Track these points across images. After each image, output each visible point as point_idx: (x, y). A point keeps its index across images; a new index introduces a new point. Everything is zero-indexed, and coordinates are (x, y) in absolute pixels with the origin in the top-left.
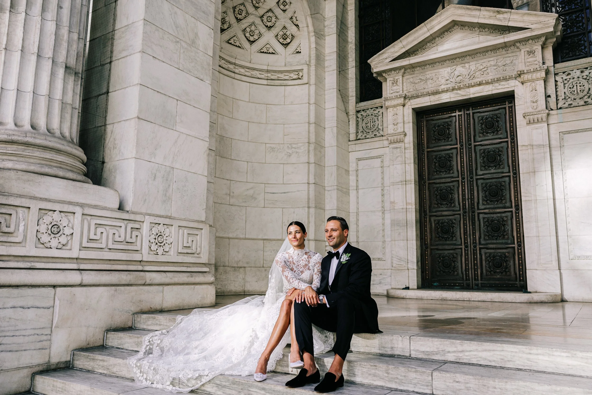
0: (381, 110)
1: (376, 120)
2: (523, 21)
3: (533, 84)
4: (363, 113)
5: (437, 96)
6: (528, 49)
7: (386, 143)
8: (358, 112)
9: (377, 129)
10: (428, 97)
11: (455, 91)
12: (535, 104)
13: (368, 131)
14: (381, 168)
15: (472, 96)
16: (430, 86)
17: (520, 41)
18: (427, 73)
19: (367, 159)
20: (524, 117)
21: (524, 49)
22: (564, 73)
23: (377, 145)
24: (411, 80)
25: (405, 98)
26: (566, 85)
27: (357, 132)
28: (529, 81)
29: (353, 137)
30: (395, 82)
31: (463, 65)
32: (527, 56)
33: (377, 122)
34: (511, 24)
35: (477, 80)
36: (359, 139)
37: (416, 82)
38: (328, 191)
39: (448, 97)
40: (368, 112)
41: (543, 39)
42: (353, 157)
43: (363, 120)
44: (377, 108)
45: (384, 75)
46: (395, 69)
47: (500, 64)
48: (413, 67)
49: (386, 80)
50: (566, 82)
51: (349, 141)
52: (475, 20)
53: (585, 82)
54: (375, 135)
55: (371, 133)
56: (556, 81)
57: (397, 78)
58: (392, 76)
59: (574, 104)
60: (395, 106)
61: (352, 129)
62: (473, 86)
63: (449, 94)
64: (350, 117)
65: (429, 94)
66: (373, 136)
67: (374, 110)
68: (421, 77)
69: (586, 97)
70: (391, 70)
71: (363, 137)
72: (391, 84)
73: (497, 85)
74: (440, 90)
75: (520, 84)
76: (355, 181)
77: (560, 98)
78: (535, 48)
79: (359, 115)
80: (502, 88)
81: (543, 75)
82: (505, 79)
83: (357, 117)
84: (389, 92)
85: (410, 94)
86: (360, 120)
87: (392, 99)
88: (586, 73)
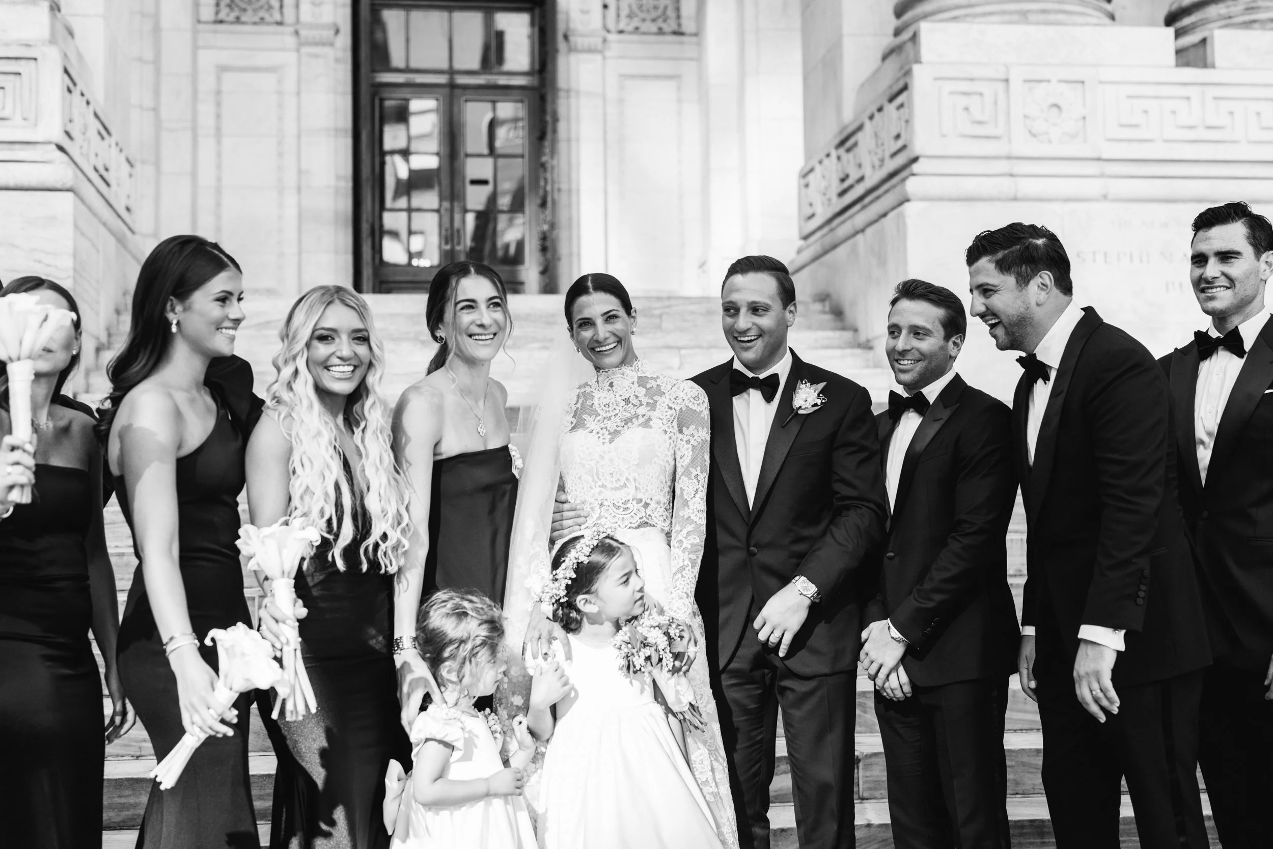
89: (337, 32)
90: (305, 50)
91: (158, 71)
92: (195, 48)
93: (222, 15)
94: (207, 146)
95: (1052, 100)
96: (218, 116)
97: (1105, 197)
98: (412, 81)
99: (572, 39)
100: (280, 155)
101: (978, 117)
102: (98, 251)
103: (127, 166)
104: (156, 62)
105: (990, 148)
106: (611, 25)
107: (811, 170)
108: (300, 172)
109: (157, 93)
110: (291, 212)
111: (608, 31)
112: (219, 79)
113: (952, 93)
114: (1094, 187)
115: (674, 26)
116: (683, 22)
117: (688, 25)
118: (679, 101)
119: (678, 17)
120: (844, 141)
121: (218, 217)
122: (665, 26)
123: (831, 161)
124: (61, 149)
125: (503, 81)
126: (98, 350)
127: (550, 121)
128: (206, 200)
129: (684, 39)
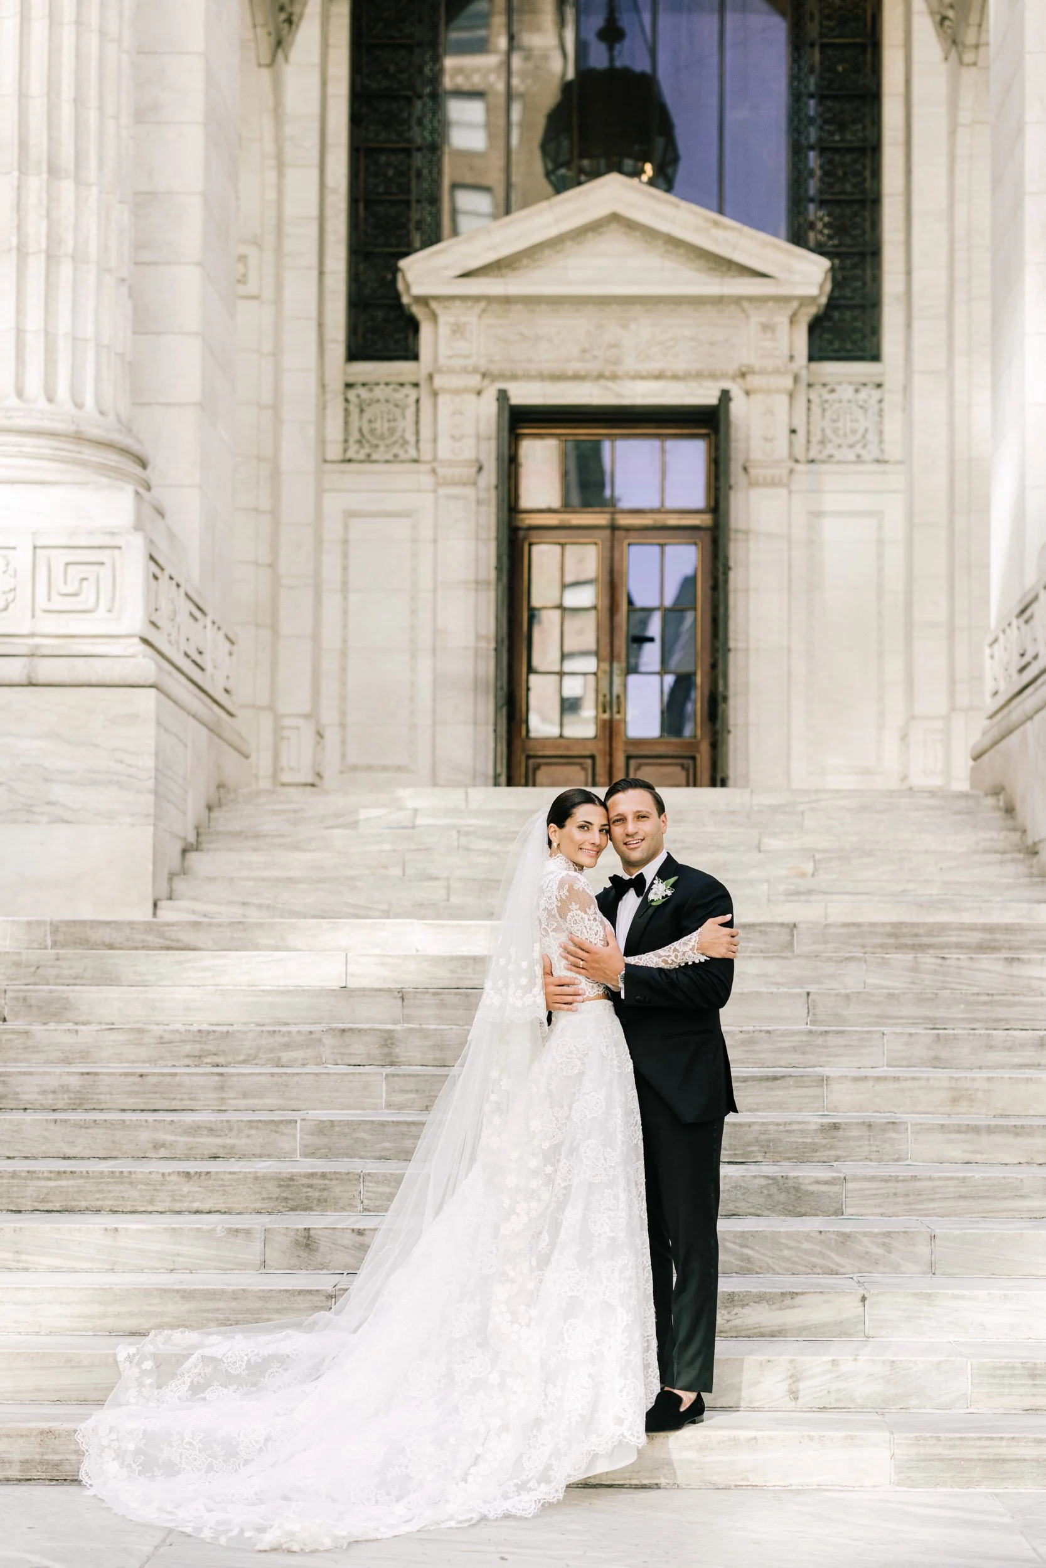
0: (413, 394)
1: (399, 417)
2: (762, 258)
3: (769, 400)
4: (364, 393)
5: (560, 387)
6: (763, 319)
7: (427, 480)
8: (349, 386)
9: (401, 441)
10: (539, 384)
11: (603, 382)
12: (768, 444)
13: (375, 442)
14: (409, 544)
15: (638, 401)
16: (544, 356)
17: (751, 299)
18: (540, 321)
19: (374, 515)
20: (745, 468)
21: (757, 317)
22: (824, 385)
23: (402, 481)
24: (499, 331)
25: (484, 375)
26: (827, 414)
27: (346, 441)
28: (761, 391)
29: (334, 451)
30: (458, 330)
31: (624, 321)
32: (760, 335)
33: (400, 424)
34: (735, 256)
35: (655, 366)
36: (350, 461)
37: (511, 337)
38: (290, 587)
39: (588, 393)
40: (377, 389)
41: (795, 304)
42: (334, 504)
43: (362, 411)
44: (402, 385)
45: (434, 305)
46: (464, 298)
47: (703, 337)
48: (507, 300)
49: (434, 317)
51: (325, 461)
52: (664, 227)
53: (858, 413)
54: (396, 456)
55: (382, 449)
56: (809, 401)
57: (464, 319)
58: (452, 310)
59: (839, 456)
60: (457, 392)
61: (334, 429)
62: (643, 378)
63: (588, 385)
64: (328, 396)
65: (542, 377)
66: (389, 457)
67: (395, 390)
68: (522, 329)
69: (860, 445)
70: (453, 298)
71: (361, 456)
72: (448, 331)
73: (693, 384)
74: (570, 373)
75: (741, 393)
76: (339, 568)
77: (815, 439)
78: (776, 319)
79: (352, 394)
80: (706, 395)
81: (788, 382)
82: (713, 376)
83: (347, 400)
84: (443, 351)
85: (494, 368)
86: (354, 410)
87: (452, 371)
88: (863, 394)
89: (480, 469)
90: (442, 491)
91: (276, 523)
92: (320, 491)
93: (351, 454)
94: (331, 603)
96: (345, 569)
98: (567, 523)
99: (752, 471)
100: (414, 612)
102: (186, 746)
103: (227, 644)
104: (275, 513)
106: (801, 455)
108: (435, 632)
109: (275, 546)
110: (425, 678)
111: (797, 461)
112: (346, 527)
115: (876, 454)
116: (887, 447)
117: (893, 451)
118: (880, 542)
119: (881, 442)
120: (1023, 611)
121: (344, 684)
122: (864, 453)
123: (1013, 632)
124: (145, 641)
125: (673, 521)
126: (184, 851)
127: (721, 569)
128: (330, 665)
129: (888, 467)
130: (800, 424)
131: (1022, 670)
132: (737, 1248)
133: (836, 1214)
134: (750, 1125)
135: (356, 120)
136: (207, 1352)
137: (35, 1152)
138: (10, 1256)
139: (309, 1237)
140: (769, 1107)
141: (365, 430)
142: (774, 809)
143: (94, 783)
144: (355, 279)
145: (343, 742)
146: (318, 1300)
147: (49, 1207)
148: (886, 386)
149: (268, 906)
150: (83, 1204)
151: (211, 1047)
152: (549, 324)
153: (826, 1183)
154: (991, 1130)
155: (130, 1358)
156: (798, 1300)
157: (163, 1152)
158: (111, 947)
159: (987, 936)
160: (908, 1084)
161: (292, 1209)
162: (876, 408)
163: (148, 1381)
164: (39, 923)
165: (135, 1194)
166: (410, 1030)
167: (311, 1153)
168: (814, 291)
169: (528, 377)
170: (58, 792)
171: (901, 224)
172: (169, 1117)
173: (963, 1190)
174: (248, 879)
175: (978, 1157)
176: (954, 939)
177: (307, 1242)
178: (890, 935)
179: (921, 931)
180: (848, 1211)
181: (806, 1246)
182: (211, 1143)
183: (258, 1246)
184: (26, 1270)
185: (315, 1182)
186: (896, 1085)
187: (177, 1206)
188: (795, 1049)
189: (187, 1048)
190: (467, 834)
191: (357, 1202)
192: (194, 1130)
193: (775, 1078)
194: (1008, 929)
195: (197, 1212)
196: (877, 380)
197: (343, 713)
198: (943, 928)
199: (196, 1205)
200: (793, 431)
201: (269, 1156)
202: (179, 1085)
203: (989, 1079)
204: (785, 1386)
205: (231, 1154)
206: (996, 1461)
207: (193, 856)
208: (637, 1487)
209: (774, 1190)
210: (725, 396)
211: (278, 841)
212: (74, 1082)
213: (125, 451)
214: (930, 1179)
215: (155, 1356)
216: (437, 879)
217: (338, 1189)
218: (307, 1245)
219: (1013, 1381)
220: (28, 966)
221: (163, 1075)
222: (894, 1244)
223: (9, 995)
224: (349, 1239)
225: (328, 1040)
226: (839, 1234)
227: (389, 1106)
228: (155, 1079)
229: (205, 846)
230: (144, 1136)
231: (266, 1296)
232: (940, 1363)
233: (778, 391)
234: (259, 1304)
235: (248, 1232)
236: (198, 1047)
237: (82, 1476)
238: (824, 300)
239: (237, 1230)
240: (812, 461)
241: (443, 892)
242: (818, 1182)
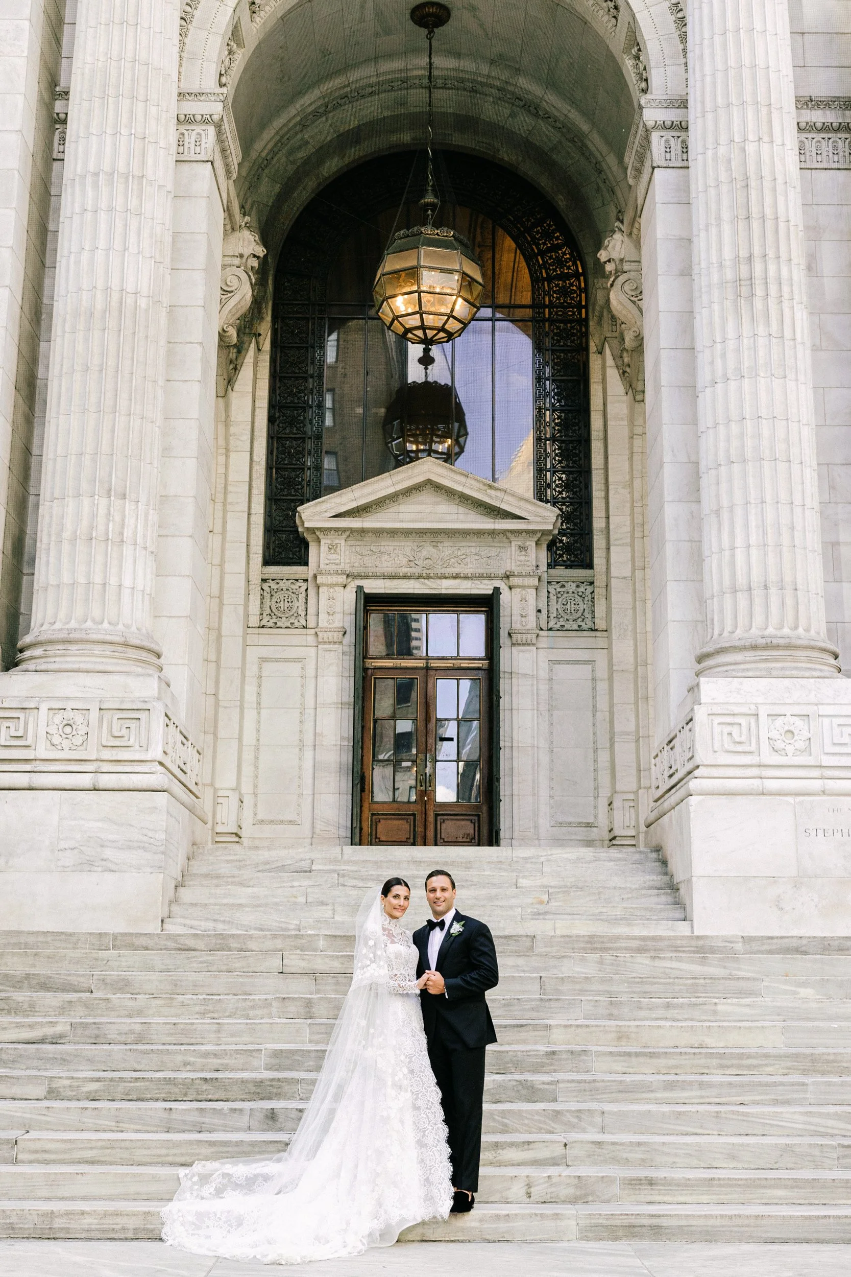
0: (304, 586)
1: (295, 600)
2: (519, 507)
3: (524, 592)
4: (273, 585)
5: (395, 583)
6: (519, 543)
7: (311, 640)
8: (264, 580)
9: (296, 615)
10: (382, 581)
11: (421, 580)
12: (523, 619)
13: (280, 615)
14: (300, 679)
15: (444, 592)
16: (385, 564)
17: (512, 532)
18: (383, 543)
19: (277, 660)
20: (509, 634)
21: (516, 542)
22: (558, 583)
23: (296, 640)
24: (358, 548)
25: (348, 576)
26: (560, 600)
27: (261, 615)
28: (519, 586)
29: (254, 621)
30: (332, 548)
31: (435, 544)
32: (518, 553)
33: (296, 604)
34: (504, 506)
35: (453, 571)
36: (263, 627)
37: (365, 553)
38: (226, 707)
39: (411, 586)
40: (281, 583)
41: (539, 535)
42: (253, 654)
43: (271, 596)
44: (297, 580)
45: (318, 533)
46: (336, 530)
47: (483, 553)
48: (363, 531)
49: (318, 540)
50: (559, 595)
51: (248, 627)
52: (459, 488)
53: (579, 599)
54: (292, 624)
55: (284, 619)
56: (548, 592)
57: (337, 541)
58: (329, 537)
59: (567, 627)
60: (331, 586)
61: (254, 608)
62: (446, 578)
63: (412, 581)
64: (251, 587)
65: (384, 577)
66: (289, 625)
67: (292, 583)
68: (372, 548)
69: (580, 620)
70: (329, 529)
71: (271, 624)
72: (327, 549)
73: (477, 582)
74: (401, 574)
75: (507, 589)
76: (255, 694)
77: (552, 616)
78: (528, 543)
79: (265, 586)
80: (484, 588)
81: (535, 582)
82: (490, 577)
83: (262, 589)
84: (323, 561)
85: (355, 571)
86: (267, 596)
87: (329, 573)
88: (582, 589)
89: (345, 633)
90: (322, 647)
91: (218, 667)
92: (245, 645)
93: (264, 622)
94: (250, 716)
95: (786, 728)
96: (259, 694)
97: (824, 792)
98: (398, 666)
99: (513, 636)
100: (302, 722)
101: (738, 739)
102: (179, 823)
103: (198, 755)
104: (218, 662)
105: (746, 760)
106: (544, 627)
107: (657, 756)
108: (316, 734)
109: (217, 682)
110: (308, 764)
111: (541, 629)
112: (261, 668)
113: (719, 724)
114: (817, 785)
115: (590, 624)
116: (597, 621)
117: (601, 624)
118: (594, 680)
119: (593, 618)
120: (670, 742)
121: (257, 768)
122: (583, 624)
123: (665, 753)
124: (161, 763)
125: (465, 664)
126: (176, 887)
127: (495, 698)
128: (248, 756)
129: (598, 634)
130: (543, 605)
131: (671, 776)
132: (500, 1119)
133: (553, 1101)
134: (507, 1052)
135: (271, 420)
136: (226, 1171)
137: (119, 1067)
138: (113, 1124)
139: (273, 1113)
140: (518, 1042)
141: (274, 608)
142: (525, 859)
143: (130, 848)
144: (268, 514)
145: (256, 805)
146: (280, 1146)
147: (130, 1098)
148: (595, 584)
149: (229, 922)
150: (149, 1096)
151: (210, 1008)
152: (388, 545)
153: (548, 1084)
154: (637, 1055)
155: (186, 1175)
156: (531, 1146)
157: (188, 1068)
158: (147, 949)
159: (642, 943)
160: (594, 1029)
161: (262, 1099)
162: (590, 597)
163: (196, 1187)
164: (105, 934)
165: (177, 1090)
166: (321, 998)
167: (269, 1068)
168: (551, 527)
169: (375, 576)
170: (108, 853)
171: (603, 487)
172: (192, 1048)
173: (621, 1088)
174: (215, 904)
175: (631, 1070)
176: (624, 945)
177: (272, 1116)
178: (587, 942)
179: (605, 940)
180: (560, 1099)
181: (536, 1117)
182: (215, 1062)
183: (246, 1118)
184: (122, 1131)
185: (274, 1083)
186: (588, 1030)
187: (200, 1097)
188: (533, 1009)
189: (197, 1009)
190: (344, 876)
191: (296, 1095)
192: (206, 1055)
193: (522, 1026)
194: (654, 939)
195: (210, 1100)
196: (590, 579)
197: (256, 786)
198: (618, 938)
199: (210, 1097)
200: (539, 611)
201: (247, 1070)
202: (195, 1029)
203: (638, 1026)
204: (524, 1190)
205: (226, 1068)
206: (630, 1226)
207: (181, 890)
208: (448, 1241)
209: (520, 1088)
210: (497, 590)
211: (230, 880)
212: (138, 1028)
213: (150, 651)
214: (603, 1081)
215: (199, 1175)
216: (327, 905)
217: (286, 1088)
218: (272, 1118)
219: (641, 1187)
220: (102, 960)
221: (187, 1024)
222: (583, 1116)
223: (95, 977)
224: (294, 1114)
225: (275, 1004)
226: (554, 1111)
227: (310, 1042)
228: (182, 1026)
229: (186, 883)
230: (179, 1058)
231: (253, 1144)
232: (603, 1177)
233: (529, 587)
234: (249, 1149)
235: (241, 1110)
236: (203, 1007)
237: (164, 1236)
238: (556, 532)
239: (235, 1109)
240: (551, 629)
241: (330, 912)
242: (544, 1083)
